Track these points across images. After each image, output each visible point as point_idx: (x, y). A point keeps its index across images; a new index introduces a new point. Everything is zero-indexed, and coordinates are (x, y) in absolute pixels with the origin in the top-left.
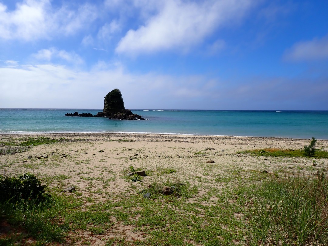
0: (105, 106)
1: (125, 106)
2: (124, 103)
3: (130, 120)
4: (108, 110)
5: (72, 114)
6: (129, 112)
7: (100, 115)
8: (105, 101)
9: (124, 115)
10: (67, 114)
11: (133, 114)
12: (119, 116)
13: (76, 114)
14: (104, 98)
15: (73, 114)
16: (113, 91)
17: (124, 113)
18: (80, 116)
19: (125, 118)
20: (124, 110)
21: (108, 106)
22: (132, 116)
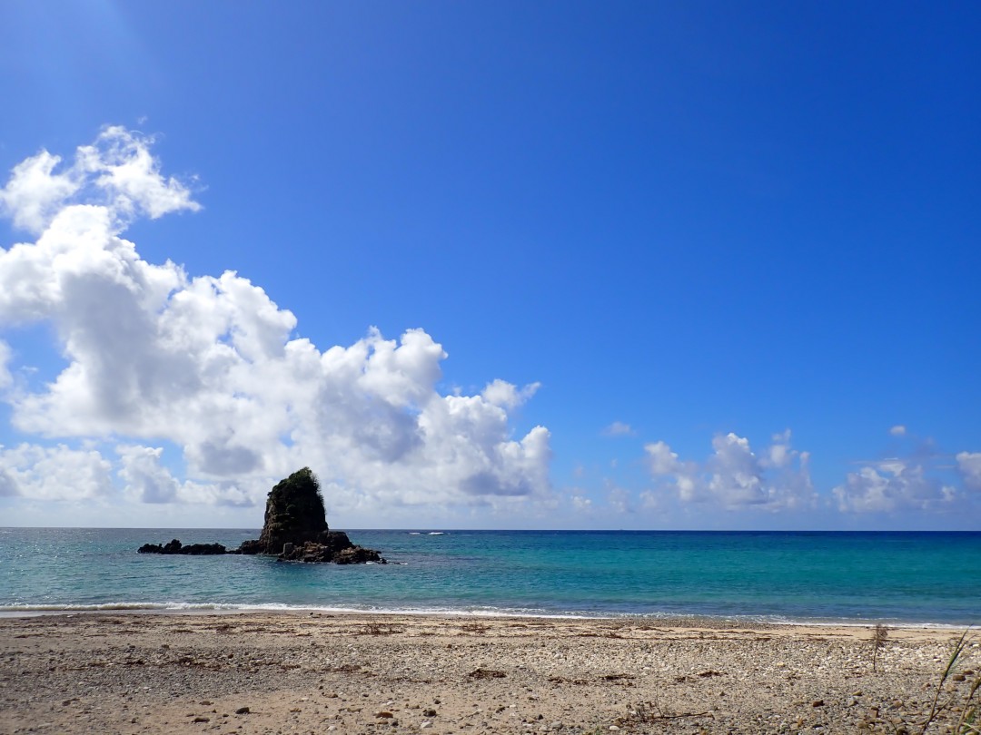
0: (267, 522)
1: (328, 519)
3: (343, 562)
4: (276, 532)
5: (161, 545)
6: (341, 539)
7: (250, 548)
8: (267, 505)
9: (324, 549)
10: (147, 546)
11: (354, 547)
12: (309, 553)
13: (174, 548)
14: (268, 497)
15: (163, 546)
16: (295, 476)
17: (325, 543)
18: (186, 553)
19: (327, 557)
20: (325, 532)
21: (278, 520)
22: (349, 551)
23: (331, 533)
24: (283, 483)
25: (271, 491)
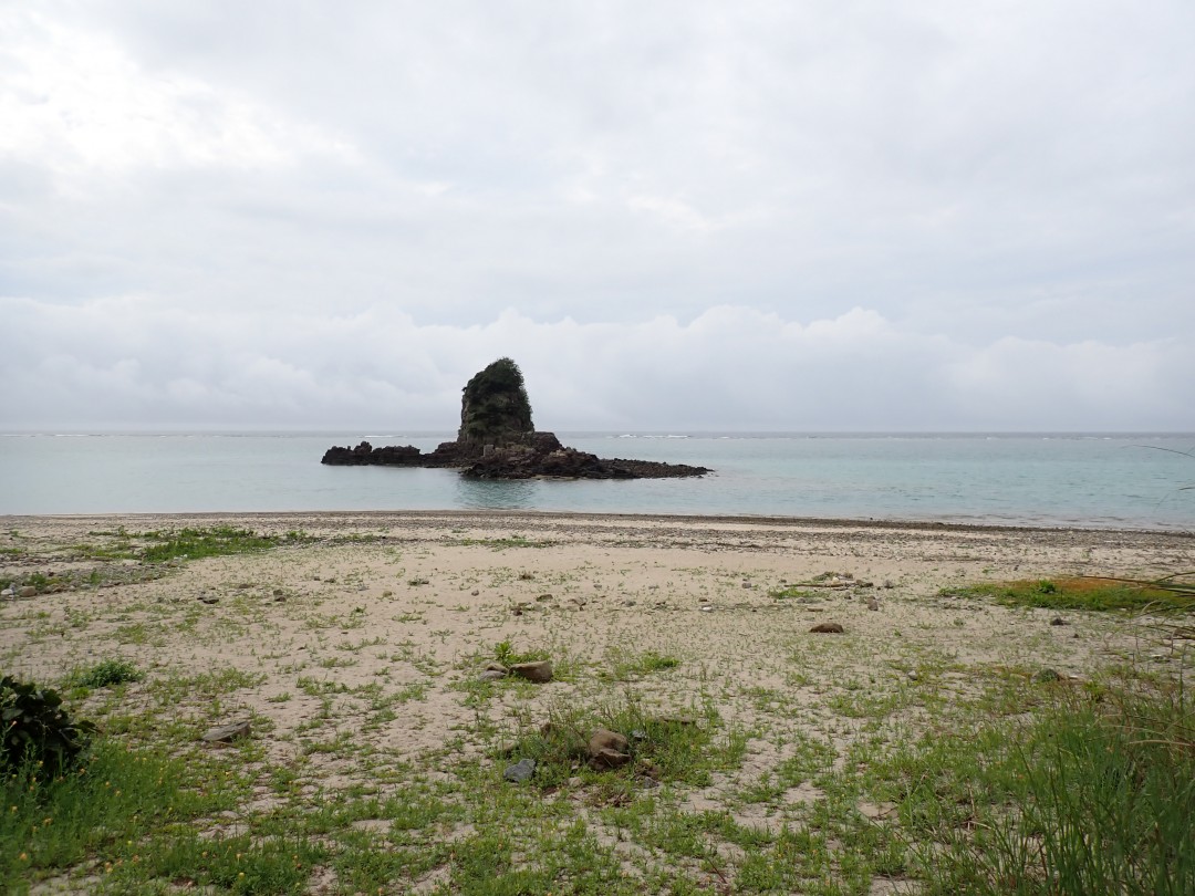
0: (463, 421)
1: (534, 418)
2: (533, 409)
4: (474, 432)
5: (349, 447)
6: (550, 442)
7: (447, 452)
8: (464, 402)
9: (530, 452)
10: (334, 448)
11: (563, 450)
12: (514, 456)
13: (363, 451)
14: (463, 393)
15: (352, 449)
16: (492, 368)
17: (531, 445)
19: (532, 462)
20: (530, 432)
21: (477, 418)
22: (559, 453)
23: (539, 433)
24: (479, 376)
25: (466, 385)
